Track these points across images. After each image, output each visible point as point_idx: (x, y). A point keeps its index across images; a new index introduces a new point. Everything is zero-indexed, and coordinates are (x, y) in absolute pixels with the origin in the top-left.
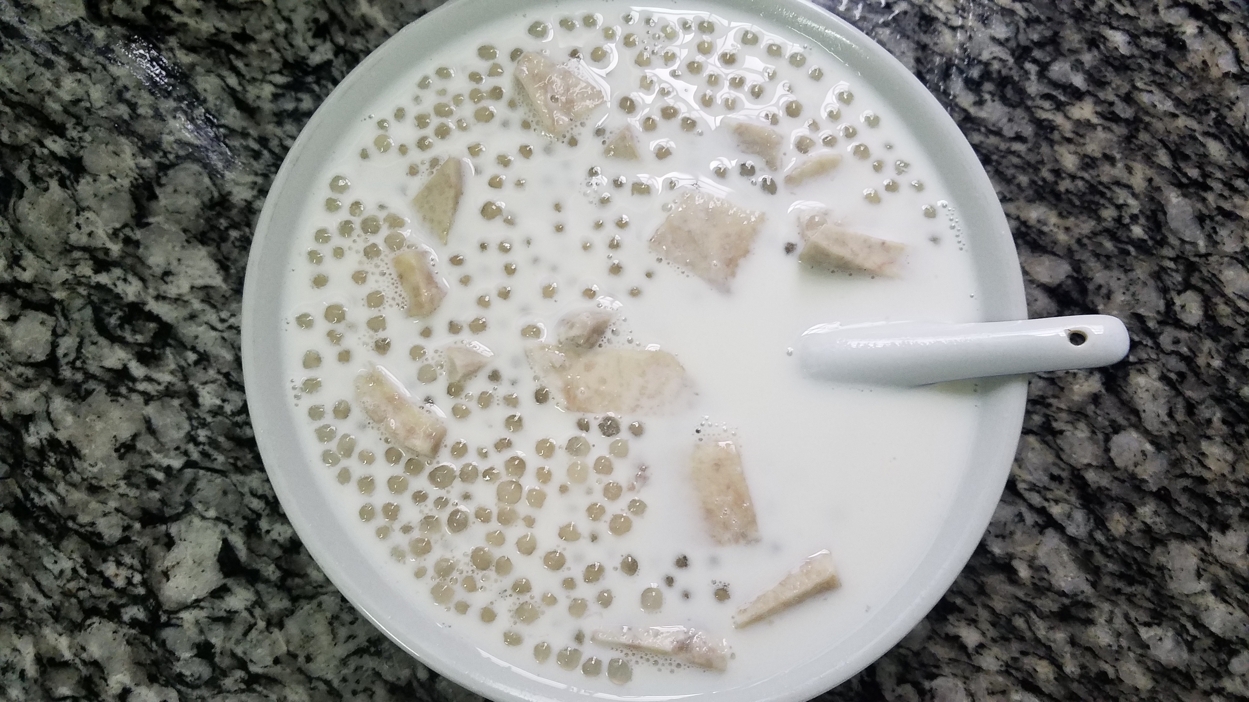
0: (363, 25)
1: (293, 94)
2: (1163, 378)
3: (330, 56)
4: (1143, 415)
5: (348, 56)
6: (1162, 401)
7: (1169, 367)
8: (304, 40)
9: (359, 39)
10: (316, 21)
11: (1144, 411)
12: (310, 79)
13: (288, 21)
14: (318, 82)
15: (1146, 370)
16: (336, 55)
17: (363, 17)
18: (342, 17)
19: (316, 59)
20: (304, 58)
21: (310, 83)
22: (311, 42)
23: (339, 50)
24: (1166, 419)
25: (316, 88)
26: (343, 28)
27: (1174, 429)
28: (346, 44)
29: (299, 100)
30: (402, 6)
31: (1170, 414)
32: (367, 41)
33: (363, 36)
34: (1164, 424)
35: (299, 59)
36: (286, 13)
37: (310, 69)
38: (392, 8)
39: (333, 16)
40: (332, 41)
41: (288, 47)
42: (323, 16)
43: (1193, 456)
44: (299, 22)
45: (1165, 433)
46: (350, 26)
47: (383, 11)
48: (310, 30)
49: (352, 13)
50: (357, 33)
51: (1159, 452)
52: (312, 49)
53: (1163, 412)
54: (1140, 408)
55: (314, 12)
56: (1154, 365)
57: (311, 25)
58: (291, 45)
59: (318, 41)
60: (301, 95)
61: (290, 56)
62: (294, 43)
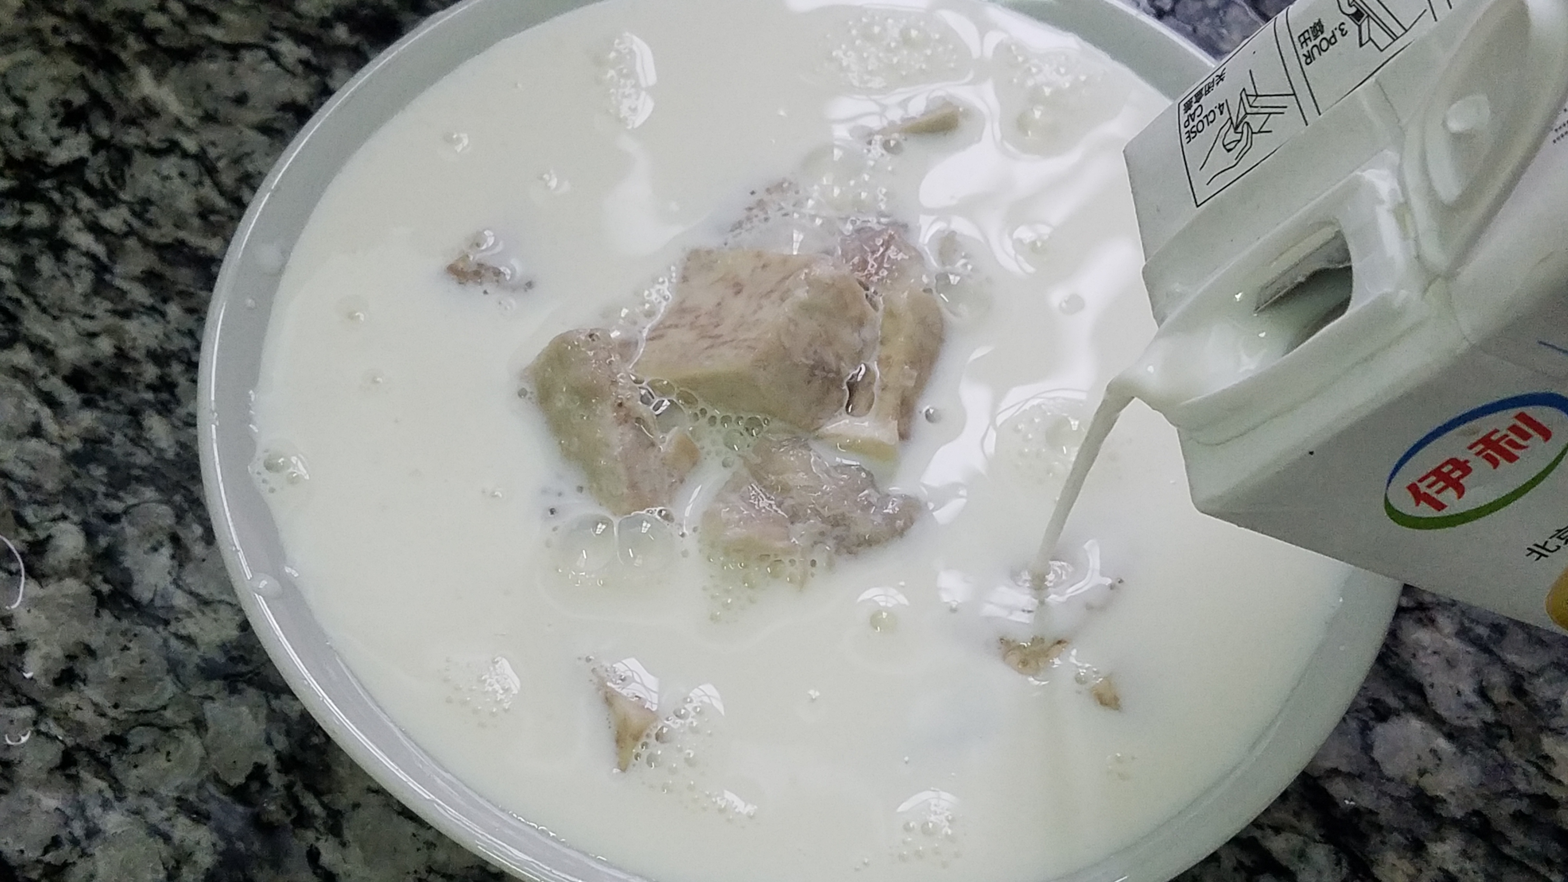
0: (142, 109)
1: (17, 204)
2: (1463, 633)
3: (85, 152)
4: (1430, 693)
5: (113, 152)
6: (1465, 670)
7: (1473, 616)
8: (45, 130)
9: (133, 130)
10: (67, 104)
11: (1432, 686)
12: (48, 184)
13: (22, 102)
14: (60, 189)
15: (1432, 621)
16: (94, 151)
17: (144, 100)
18: (110, 99)
19: (60, 156)
20: (40, 154)
21: (48, 189)
22: (55, 132)
23: (99, 144)
24: (1474, 699)
25: (56, 196)
26: (109, 114)
27: (1489, 716)
28: (112, 137)
29: (29, 213)
30: (209, 87)
31: (1483, 692)
32: (148, 134)
33: (141, 126)
34: (1470, 706)
35: (32, 156)
36: (18, 93)
37: (47, 170)
38: (192, 89)
39: (96, 98)
40: (89, 131)
41: (17, 139)
42: (79, 98)
43: (1528, 761)
44: (38, 104)
45: (1474, 722)
46: (121, 112)
47: (177, 92)
48: (55, 116)
49: (127, 94)
50: (131, 121)
51: (1464, 752)
52: (57, 142)
53: (1468, 688)
54: (1426, 681)
55: (64, 93)
56: (1447, 614)
57: (61, 110)
58: (22, 137)
59: (68, 131)
60: (28, 206)
61: (18, 151)
62: (27, 133)
